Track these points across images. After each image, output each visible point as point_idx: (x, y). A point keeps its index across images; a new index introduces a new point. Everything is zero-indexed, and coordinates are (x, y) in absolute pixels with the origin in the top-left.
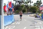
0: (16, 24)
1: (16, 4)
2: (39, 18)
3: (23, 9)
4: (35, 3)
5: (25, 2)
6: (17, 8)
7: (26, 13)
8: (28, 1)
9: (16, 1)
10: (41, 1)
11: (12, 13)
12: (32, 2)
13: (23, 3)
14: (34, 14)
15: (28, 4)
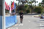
0: (19, 25)
1: (19, 4)
3: (27, 9)
4: (40, 3)
5: (29, 2)
6: (20, 8)
7: (30, 14)
8: (32, 1)
11: (14, 13)
12: (37, 2)
13: (27, 3)
14: (39, 15)
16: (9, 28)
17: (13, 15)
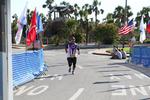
1: (50, 18)
2: (124, 61)
4: (109, 15)
5: (78, 11)
8: (88, 8)
9: (50, 7)
10: (128, 8)
12: (102, 11)
13: (72, 15)
14: (107, 49)
15: (89, 17)
16: (24, 87)
17: (33, 49)
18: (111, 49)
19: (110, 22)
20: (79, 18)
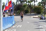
0: (17, 27)
1: (17, 4)
5: (28, 1)
7: (29, 14)
13: (25, 3)
17: (11, 15)
18: (40, 16)
19: (39, 5)
20: (28, 4)
